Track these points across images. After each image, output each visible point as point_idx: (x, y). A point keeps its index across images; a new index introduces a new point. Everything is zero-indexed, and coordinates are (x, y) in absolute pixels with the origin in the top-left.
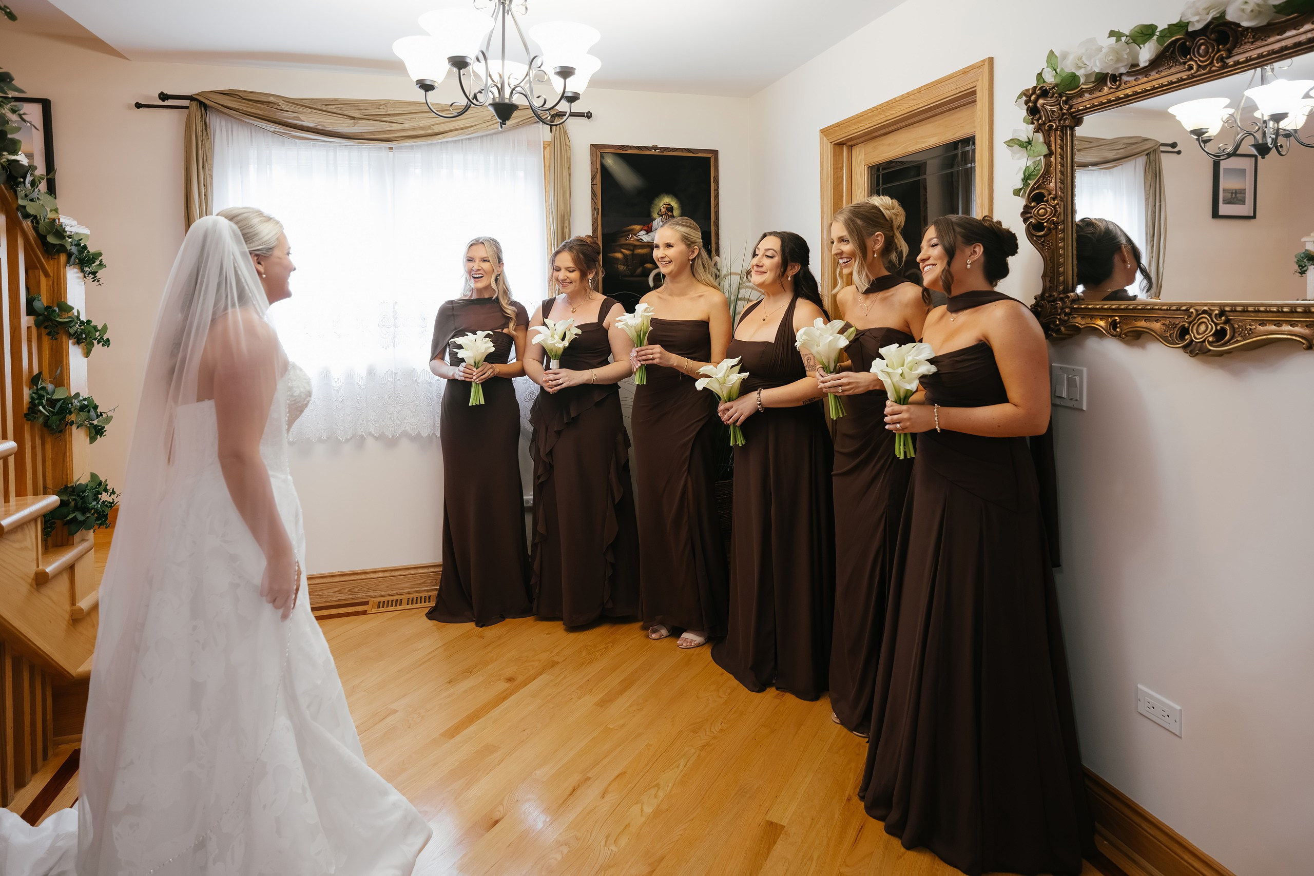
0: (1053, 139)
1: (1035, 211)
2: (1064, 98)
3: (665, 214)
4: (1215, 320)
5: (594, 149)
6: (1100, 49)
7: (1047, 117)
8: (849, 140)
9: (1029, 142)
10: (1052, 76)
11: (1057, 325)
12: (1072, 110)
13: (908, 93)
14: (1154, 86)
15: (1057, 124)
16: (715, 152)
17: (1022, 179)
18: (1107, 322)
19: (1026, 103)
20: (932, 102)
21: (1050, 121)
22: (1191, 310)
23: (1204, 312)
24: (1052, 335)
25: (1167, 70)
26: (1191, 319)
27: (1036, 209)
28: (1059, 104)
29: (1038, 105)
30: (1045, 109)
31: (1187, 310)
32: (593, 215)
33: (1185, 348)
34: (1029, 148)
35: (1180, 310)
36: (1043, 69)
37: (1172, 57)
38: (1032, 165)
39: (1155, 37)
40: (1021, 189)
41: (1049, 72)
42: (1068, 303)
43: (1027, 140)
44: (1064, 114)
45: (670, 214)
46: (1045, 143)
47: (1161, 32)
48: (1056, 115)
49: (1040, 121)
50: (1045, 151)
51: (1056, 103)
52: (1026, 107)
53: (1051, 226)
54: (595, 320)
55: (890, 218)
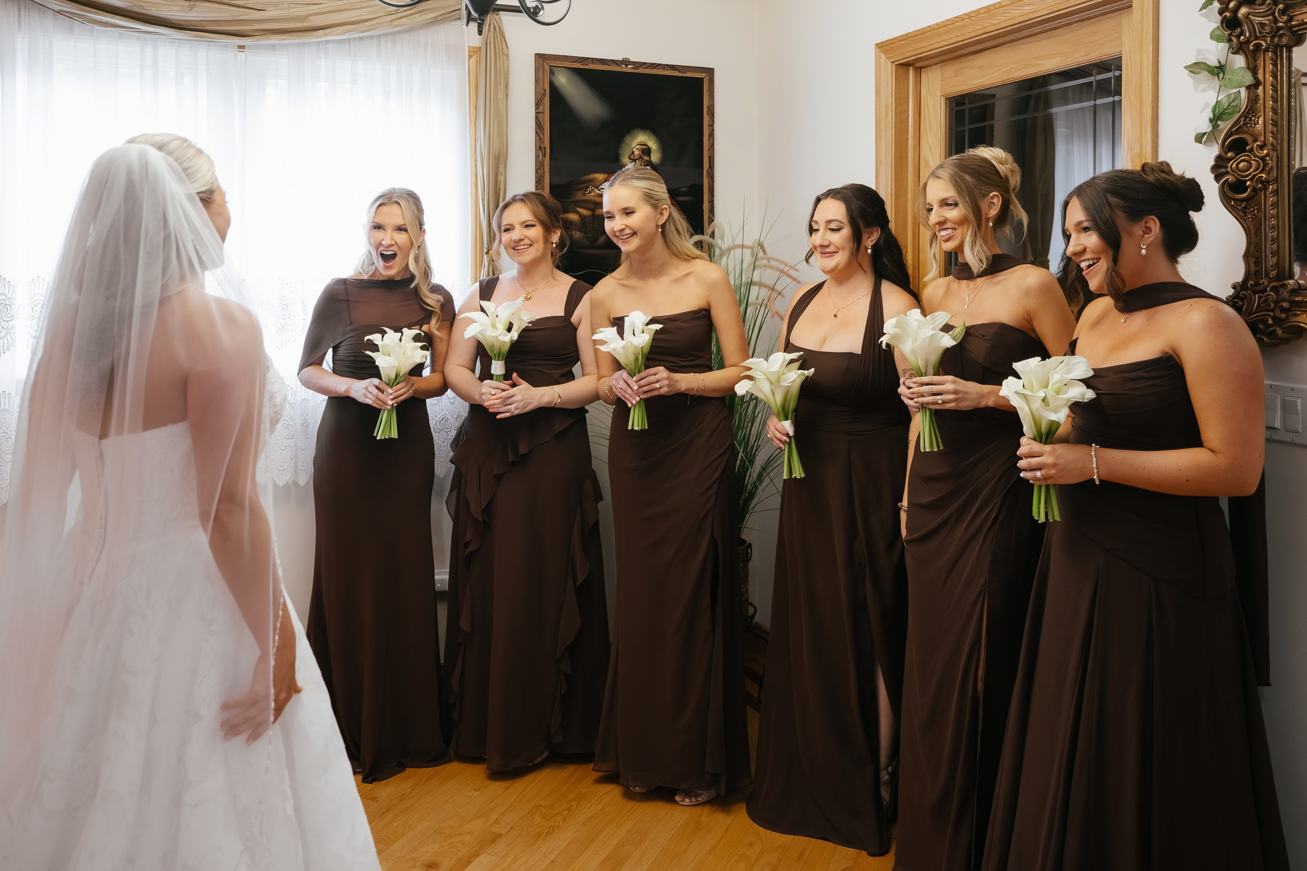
0: (1260, 63)
1: (1232, 164)
2: (1281, 6)
3: (640, 158)
5: (541, 60)
7: (1253, 31)
8: (920, 60)
9: (1223, 67)
11: (1270, 326)
12: (1293, 23)
15: (1269, 42)
16: (710, 72)
17: (1210, 120)
19: (1221, 12)
21: (1257, 38)
24: (1263, 339)
27: (1234, 162)
28: (1273, 14)
29: (1240, 15)
30: (1251, 21)
32: (537, 157)
34: (1221, 75)
38: (1227, 99)
40: (1209, 134)
42: (1285, 295)
43: (1218, 65)
44: (1279, 28)
45: (646, 158)
46: (1248, 68)
48: (1267, 29)
49: (1242, 38)
50: (1248, 80)
51: (1268, 13)
52: (1219, 18)
53: (1258, 185)
54: (560, 312)
55: (1006, 176)
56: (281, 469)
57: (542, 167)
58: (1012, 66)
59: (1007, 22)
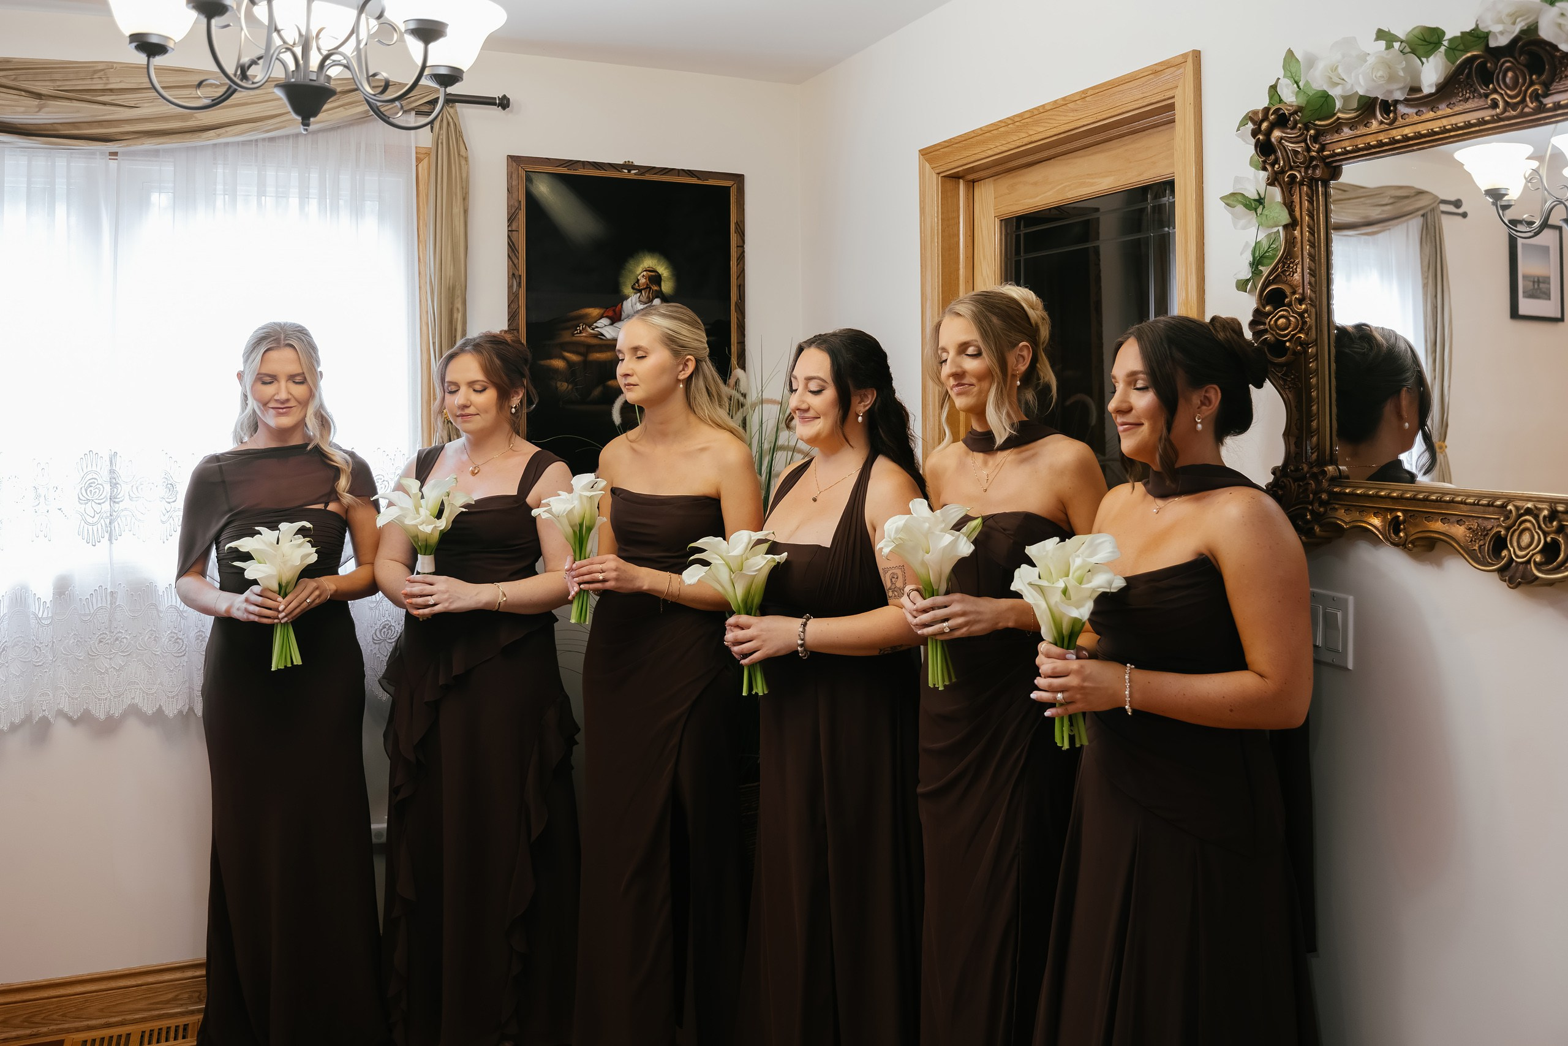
0: (1296, 198)
1: (1270, 320)
2: (1312, 132)
3: (647, 288)
4: (1543, 526)
5: (514, 164)
6: (1363, 57)
7: (1287, 160)
8: (973, 170)
9: (1260, 201)
10: (1292, 93)
11: (1307, 522)
12: (1325, 153)
13: (1064, 99)
14: (1444, 126)
15: (1303, 174)
16: (739, 179)
17: (1250, 264)
18: (1384, 520)
19: (1254, 134)
20: (1104, 117)
21: (1291, 168)
22: (1510, 507)
23: (1528, 511)
25: (1461, 103)
26: (1510, 522)
27: (1272, 318)
28: (1305, 141)
29: (1273, 140)
30: (1284, 147)
31: (1503, 506)
32: (510, 287)
33: (1501, 571)
34: (1259, 210)
35: (1492, 505)
36: (1279, 79)
37: (1468, 84)
38: (1265, 240)
39: (1442, 49)
40: (1248, 281)
41: (1287, 86)
42: (1325, 484)
43: (1257, 197)
44: (1312, 158)
45: (655, 288)
46: (1285, 204)
47: (1451, 40)
48: (1301, 158)
49: (1277, 166)
50: (1285, 218)
51: (1300, 139)
52: (1253, 141)
53: (1297, 347)
54: (513, 491)
55: (1037, 324)
56: (170, 695)
57: (516, 299)
58: (1066, 184)
59: (1053, 130)
